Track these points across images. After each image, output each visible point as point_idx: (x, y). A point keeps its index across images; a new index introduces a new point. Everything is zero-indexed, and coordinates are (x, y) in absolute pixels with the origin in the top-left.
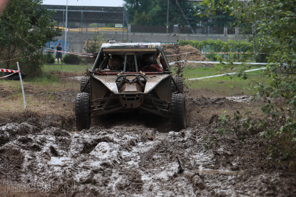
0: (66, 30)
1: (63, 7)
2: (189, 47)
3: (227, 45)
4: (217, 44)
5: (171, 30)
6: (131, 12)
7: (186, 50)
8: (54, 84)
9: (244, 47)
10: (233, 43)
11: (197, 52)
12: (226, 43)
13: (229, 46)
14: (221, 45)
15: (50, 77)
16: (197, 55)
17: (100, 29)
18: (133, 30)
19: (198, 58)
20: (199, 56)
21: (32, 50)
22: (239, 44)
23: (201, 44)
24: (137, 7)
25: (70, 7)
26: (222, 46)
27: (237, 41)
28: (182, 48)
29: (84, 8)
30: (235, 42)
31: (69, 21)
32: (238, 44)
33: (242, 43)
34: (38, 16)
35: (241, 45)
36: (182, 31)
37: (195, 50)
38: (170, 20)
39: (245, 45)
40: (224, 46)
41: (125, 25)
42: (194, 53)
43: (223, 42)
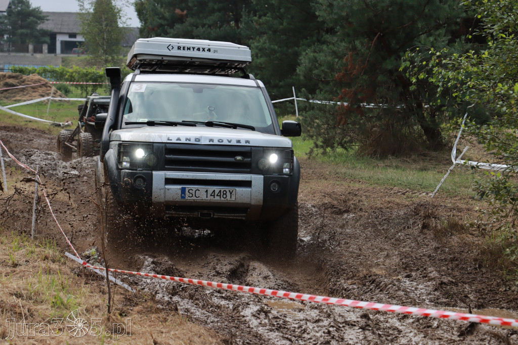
3: (72, 73)
4: (60, 71)
7: (33, 81)
9: (93, 76)
10: (79, 70)
11: (46, 83)
12: (70, 70)
13: (74, 74)
14: (65, 72)
16: (46, 87)
19: (48, 90)
20: (49, 88)
22: (87, 72)
23: (39, 71)
26: (66, 74)
27: (84, 68)
28: (28, 78)
30: (81, 69)
32: (85, 71)
33: (90, 71)
35: (90, 73)
37: (44, 81)
39: (94, 72)
40: (68, 74)
42: (43, 85)
43: (67, 69)
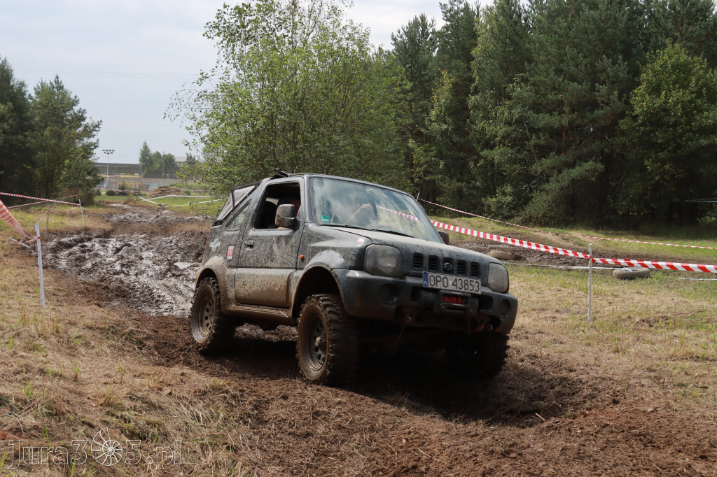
0: (108, 176)
1: (106, 164)
2: (175, 187)
5: (165, 177)
6: (144, 167)
8: (101, 209)
15: (98, 205)
17: (126, 176)
18: (145, 177)
21: (88, 190)
24: (146, 165)
25: (110, 164)
29: (117, 164)
31: (109, 172)
34: (91, 172)
36: (171, 178)
38: (165, 171)
41: (140, 174)
